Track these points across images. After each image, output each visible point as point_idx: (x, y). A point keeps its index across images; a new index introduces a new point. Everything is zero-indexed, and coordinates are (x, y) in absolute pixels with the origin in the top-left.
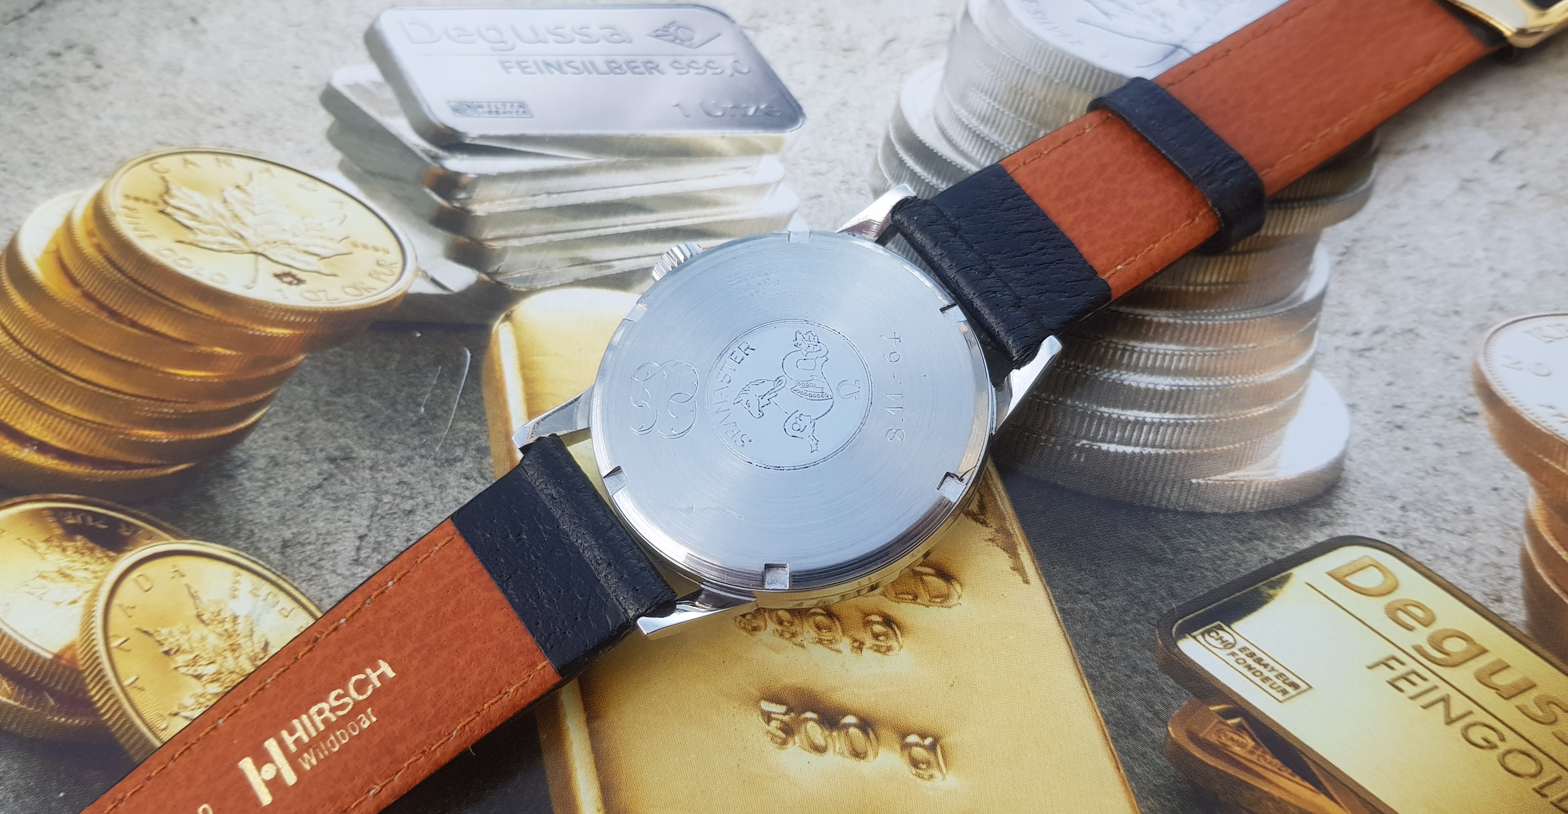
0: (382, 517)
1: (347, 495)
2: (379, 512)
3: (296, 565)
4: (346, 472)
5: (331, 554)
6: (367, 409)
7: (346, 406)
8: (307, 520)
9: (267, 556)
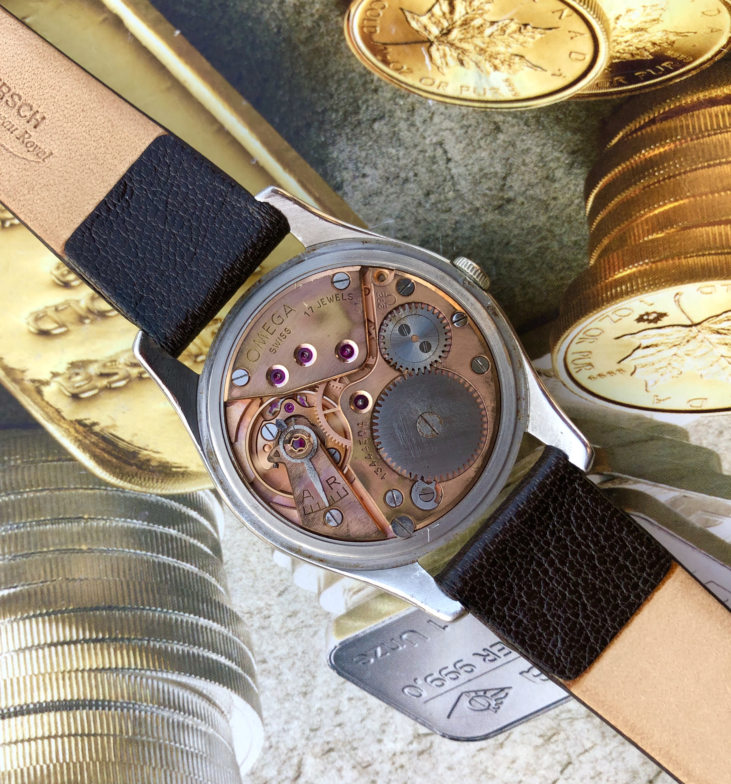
0: (445, 180)
1: (480, 182)
2: (450, 183)
4: (493, 197)
5: (461, 139)
6: (512, 249)
7: (530, 243)
8: (495, 152)
9: (504, 116)
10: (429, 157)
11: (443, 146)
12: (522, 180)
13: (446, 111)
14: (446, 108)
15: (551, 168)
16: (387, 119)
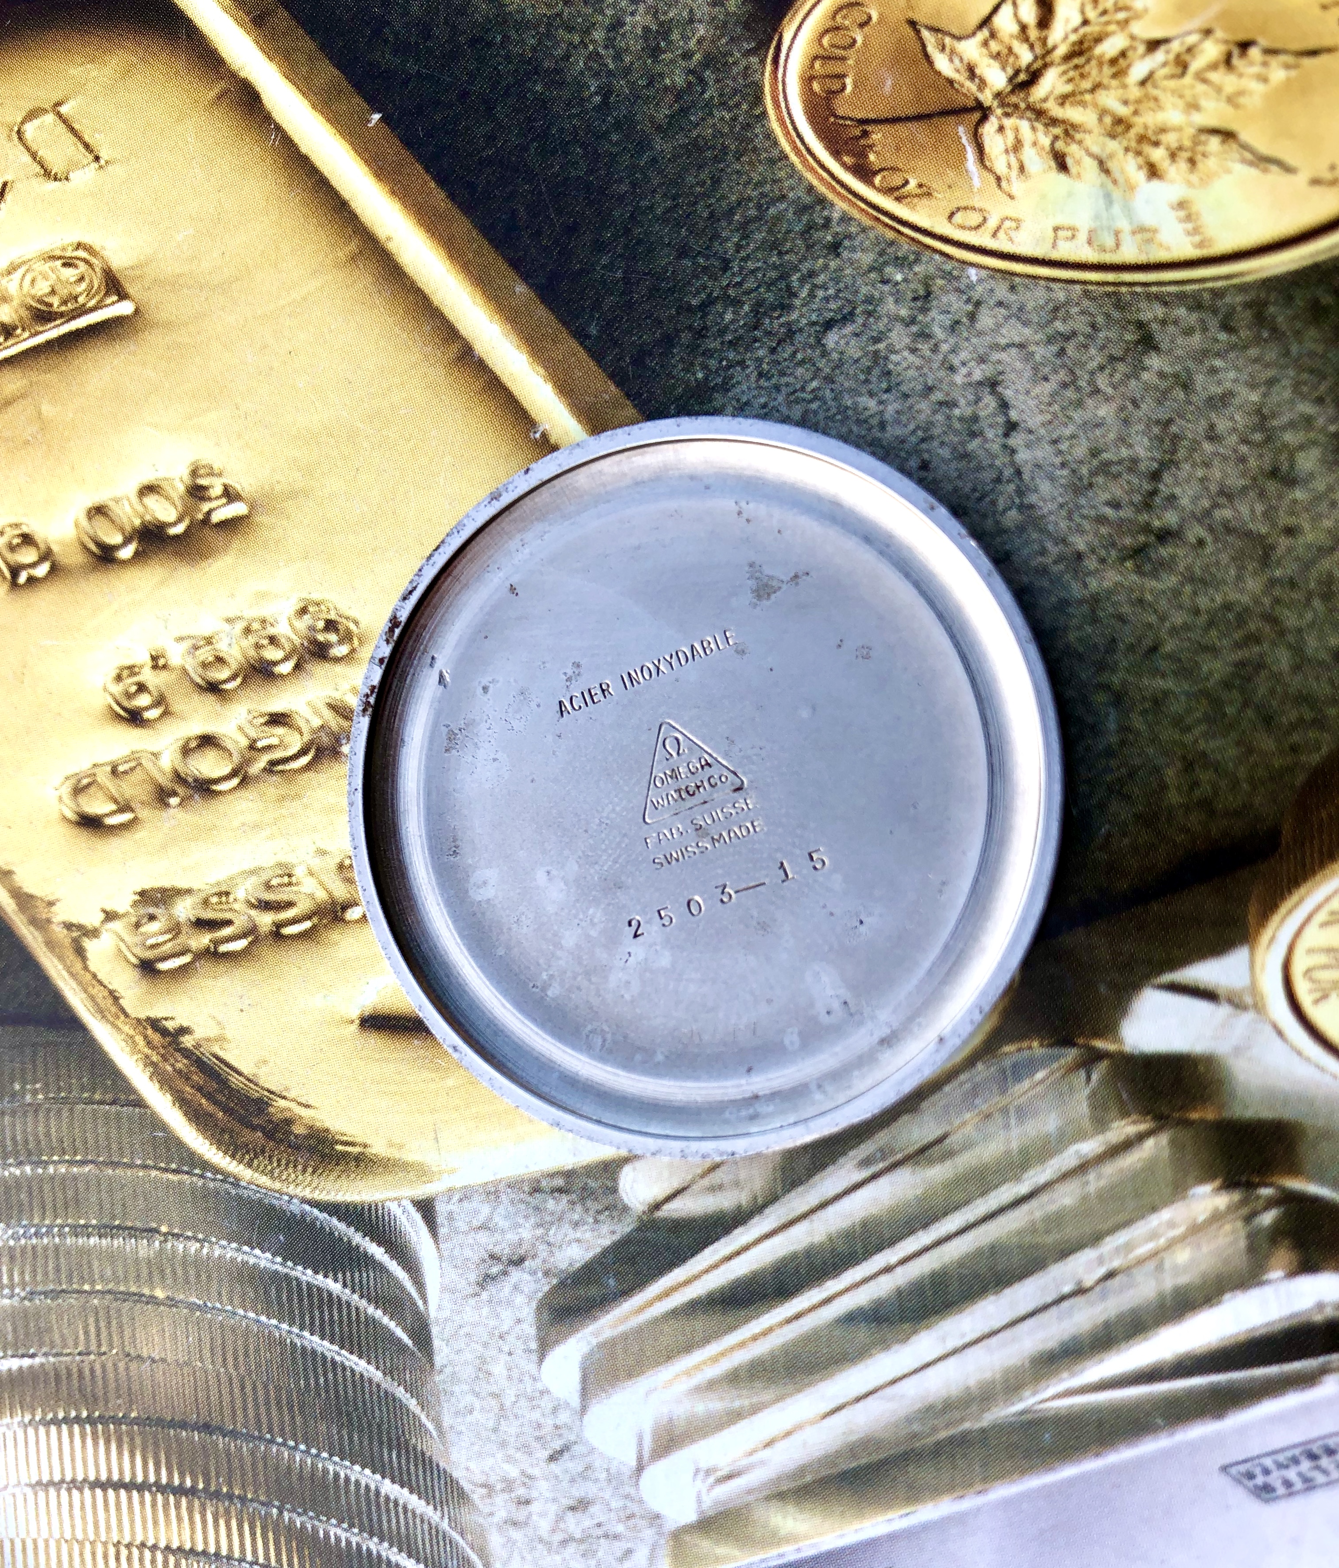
0: (998, 480)
1: (1091, 485)
2: (1011, 487)
3: (1100, 319)
4: (1120, 524)
5: (1046, 370)
6: (1163, 665)
7: (1212, 650)
8: (1135, 403)
9: (1166, 304)
10: (961, 419)
11: (1000, 389)
12: (1202, 480)
13: (1013, 297)
14: (1013, 288)
15: (1285, 446)
16: (860, 320)
